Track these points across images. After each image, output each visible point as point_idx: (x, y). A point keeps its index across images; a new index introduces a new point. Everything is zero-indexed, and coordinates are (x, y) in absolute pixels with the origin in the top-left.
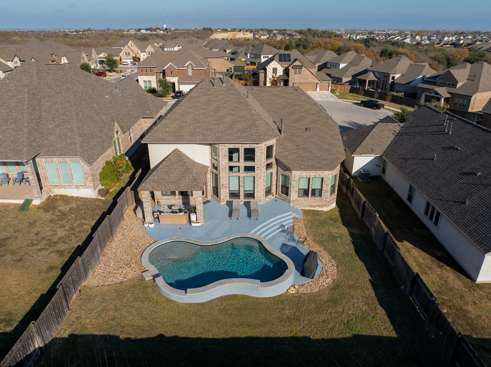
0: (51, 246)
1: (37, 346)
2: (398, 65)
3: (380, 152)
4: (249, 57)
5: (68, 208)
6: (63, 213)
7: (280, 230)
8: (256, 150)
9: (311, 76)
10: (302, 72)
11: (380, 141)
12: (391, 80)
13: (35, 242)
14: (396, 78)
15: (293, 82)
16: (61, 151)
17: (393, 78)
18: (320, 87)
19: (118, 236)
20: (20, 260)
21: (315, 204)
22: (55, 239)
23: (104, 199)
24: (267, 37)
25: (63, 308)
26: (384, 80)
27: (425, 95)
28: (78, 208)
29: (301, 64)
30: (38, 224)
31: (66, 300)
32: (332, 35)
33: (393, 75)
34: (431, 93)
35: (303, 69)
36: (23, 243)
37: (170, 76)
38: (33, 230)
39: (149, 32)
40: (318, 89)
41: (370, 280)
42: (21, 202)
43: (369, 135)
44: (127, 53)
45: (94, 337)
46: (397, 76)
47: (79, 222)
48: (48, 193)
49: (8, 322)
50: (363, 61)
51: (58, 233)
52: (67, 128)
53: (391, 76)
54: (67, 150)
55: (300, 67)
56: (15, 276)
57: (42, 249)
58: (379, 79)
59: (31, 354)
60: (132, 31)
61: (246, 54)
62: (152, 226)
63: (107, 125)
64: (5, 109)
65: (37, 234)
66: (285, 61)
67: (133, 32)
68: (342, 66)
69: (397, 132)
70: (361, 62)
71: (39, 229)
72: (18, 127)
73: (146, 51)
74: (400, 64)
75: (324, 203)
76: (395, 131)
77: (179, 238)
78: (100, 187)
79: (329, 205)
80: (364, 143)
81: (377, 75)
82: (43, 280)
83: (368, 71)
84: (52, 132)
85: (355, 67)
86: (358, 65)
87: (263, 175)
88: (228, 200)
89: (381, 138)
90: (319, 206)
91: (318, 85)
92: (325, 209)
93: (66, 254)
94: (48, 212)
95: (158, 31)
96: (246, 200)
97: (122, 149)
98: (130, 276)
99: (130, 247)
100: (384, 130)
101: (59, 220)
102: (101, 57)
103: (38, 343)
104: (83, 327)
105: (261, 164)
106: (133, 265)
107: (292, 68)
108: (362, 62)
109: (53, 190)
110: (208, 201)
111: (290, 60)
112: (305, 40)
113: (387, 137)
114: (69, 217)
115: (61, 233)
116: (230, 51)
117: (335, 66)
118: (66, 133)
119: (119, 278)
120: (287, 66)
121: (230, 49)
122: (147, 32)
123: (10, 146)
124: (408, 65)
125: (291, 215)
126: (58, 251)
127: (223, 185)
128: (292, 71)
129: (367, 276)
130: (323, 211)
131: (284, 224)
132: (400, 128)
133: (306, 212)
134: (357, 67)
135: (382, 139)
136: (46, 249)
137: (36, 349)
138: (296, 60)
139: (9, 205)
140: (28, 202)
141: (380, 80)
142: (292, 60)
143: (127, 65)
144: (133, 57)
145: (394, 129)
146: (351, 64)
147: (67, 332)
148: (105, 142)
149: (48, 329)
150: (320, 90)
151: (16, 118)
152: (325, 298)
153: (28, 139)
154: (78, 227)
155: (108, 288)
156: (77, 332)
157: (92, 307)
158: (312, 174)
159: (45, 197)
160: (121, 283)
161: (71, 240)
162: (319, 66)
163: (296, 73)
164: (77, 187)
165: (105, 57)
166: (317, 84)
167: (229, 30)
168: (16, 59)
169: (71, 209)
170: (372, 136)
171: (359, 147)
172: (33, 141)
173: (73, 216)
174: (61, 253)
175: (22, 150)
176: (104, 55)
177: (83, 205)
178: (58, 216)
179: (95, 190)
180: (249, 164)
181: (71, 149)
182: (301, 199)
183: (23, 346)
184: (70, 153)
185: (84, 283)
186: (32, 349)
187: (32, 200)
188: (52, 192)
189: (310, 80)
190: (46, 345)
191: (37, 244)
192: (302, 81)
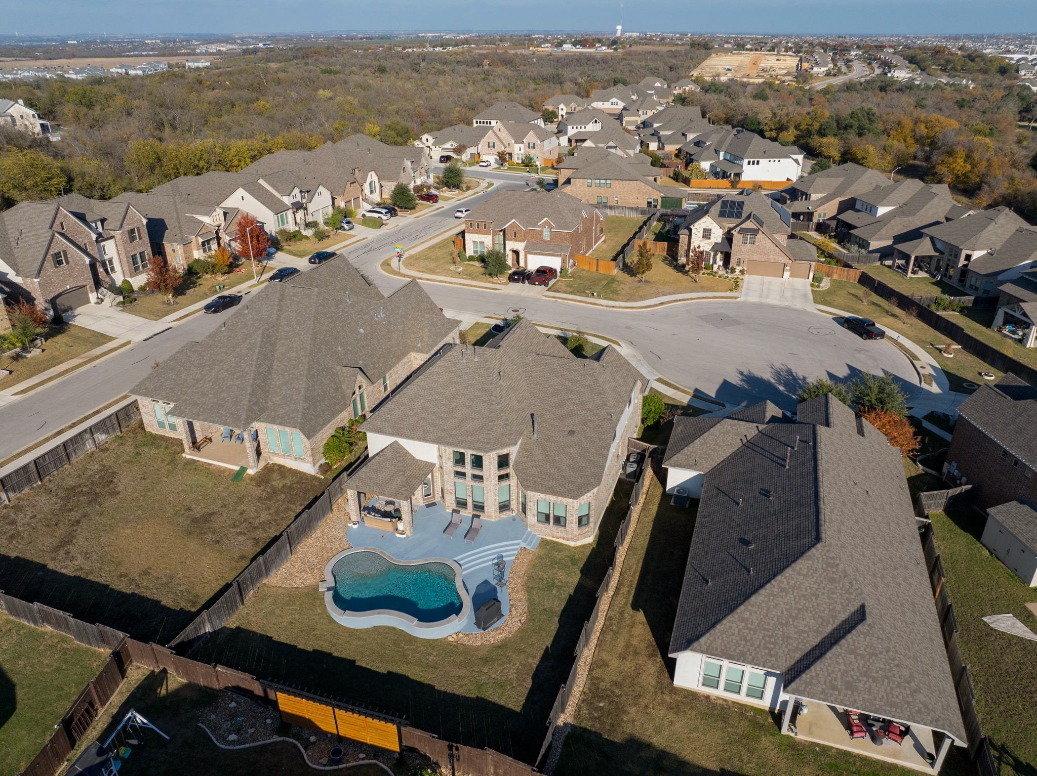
0: (249, 531)
1: (207, 631)
2: (985, 231)
3: (706, 468)
4: (721, 158)
5: (281, 485)
6: (275, 491)
7: (495, 561)
8: (484, 458)
9: (774, 250)
10: (757, 240)
11: (714, 450)
12: (962, 262)
13: (237, 523)
14: (973, 258)
15: (739, 257)
16: (282, 418)
17: (968, 257)
18: (790, 270)
19: (317, 533)
20: (218, 542)
21: (559, 535)
22: (256, 524)
23: (323, 477)
24: (827, 69)
25: (236, 602)
26: (950, 258)
27: (1006, 313)
28: (292, 485)
29: (756, 228)
30: (246, 500)
31: (241, 595)
32: (993, 65)
33: (969, 252)
34: (1015, 311)
35: (760, 236)
36: (226, 522)
37: (511, 240)
38: (239, 508)
39: (579, 49)
40: (787, 274)
41: (547, 647)
42: (237, 468)
43: (701, 437)
44: (491, 144)
45: (254, 633)
46: (977, 255)
47: (285, 506)
48: (266, 460)
49: (194, 603)
50: (928, 205)
51: (262, 516)
52: (294, 388)
53: (964, 253)
54: (288, 419)
55: (754, 232)
56: (210, 559)
57: (241, 533)
58: (942, 253)
59: (201, 637)
60: (547, 45)
61: (717, 152)
62: (355, 527)
63: (346, 379)
64: (236, 357)
65: (241, 514)
66: (731, 215)
67: (547, 47)
68: (882, 211)
69: (749, 438)
70: (924, 206)
71: (245, 508)
72: (243, 384)
73: (524, 141)
74: (991, 228)
75: (570, 536)
76: (746, 436)
77: (374, 549)
78: (323, 461)
79: (577, 540)
80: (688, 450)
81: (939, 246)
82: (232, 569)
83: (924, 235)
84: (278, 390)
85: (906, 219)
86: (914, 214)
87: (493, 487)
88: (455, 508)
89: (717, 444)
90: (564, 538)
91: (788, 268)
92: (572, 544)
93: (261, 543)
94: (259, 486)
95: (597, 45)
96: (475, 513)
97: (366, 405)
98: (307, 583)
99: (323, 548)
100: (729, 432)
101: (267, 499)
102: (446, 149)
103: (208, 629)
104: (249, 624)
105: (490, 475)
106: (316, 571)
107: (739, 233)
108: (925, 208)
109: (272, 457)
110: (434, 504)
111: (739, 215)
112: (868, 114)
113: (728, 445)
114: (278, 498)
115: (264, 517)
116: (695, 135)
117: (869, 209)
118: (292, 395)
119: (297, 583)
120: (732, 226)
121: (695, 132)
122: (574, 50)
123: (231, 408)
124: (1014, 230)
125: (518, 544)
126: (254, 539)
127: (447, 490)
128: (737, 237)
129: (548, 642)
130: (569, 546)
131: (503, 554)
132: (757, 432)
133: (544, 543)
134: (910, 218)
135: (720, 446)
136: (245, 534)
137: (206, 633)
138: (749, 217)
139: (226, 470)
140: (243, 469)
141: (942, 256)
142: (744, 216)
143: (486, 166)
144: (499, 153)
145: (745, 433)
146: (902, 211)
147: (235, 625)
148: (339, 403)
149: (218, 618)
150: (792, 275)
151: (243, 371)
152: (480, 654)
153: (249, 401)
154: (282, 512)
155: (283, 591)
156: (243, 627)
157: (263, 607)
158: (552, 498)
159: (262, 464)
160: (297, 588)
161: (270, 528)
162: (841, 203)
163: (745, 242)
164: (296, 458)
165: (454, 149)
166: (785, 265)
167: (748, 46)
168: (296, 191)
169: (284, 486)
170: (705, 440)
171: (678, 455)
172: (255, 404)
173: (283, 496)
174: (256, 540)
175: (241, 416)
176: (452, 145)
177: (297, 483)
178: (268, 493)
179: (314, 465)
180: (477, 472)
181: (292, 418)
182: (541, 525)
183: (195, 628)
184: (290, 423)
185: (265, 581)
186: (202, 632)
187: (247, 469)
188: (270, 459)
189: (772, 256)
190: (215, 631)
191: (238, 526)
192: (756, 257)
